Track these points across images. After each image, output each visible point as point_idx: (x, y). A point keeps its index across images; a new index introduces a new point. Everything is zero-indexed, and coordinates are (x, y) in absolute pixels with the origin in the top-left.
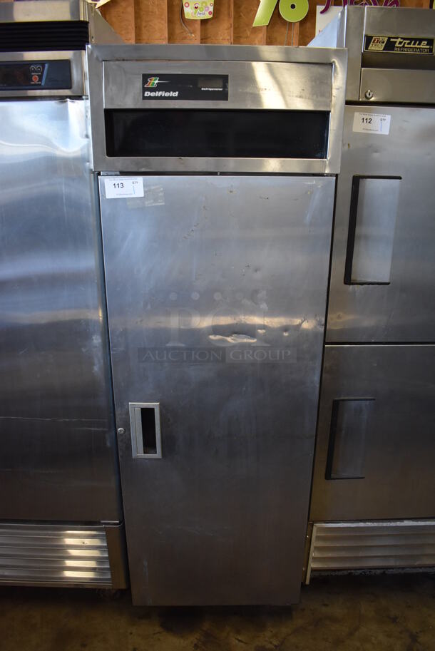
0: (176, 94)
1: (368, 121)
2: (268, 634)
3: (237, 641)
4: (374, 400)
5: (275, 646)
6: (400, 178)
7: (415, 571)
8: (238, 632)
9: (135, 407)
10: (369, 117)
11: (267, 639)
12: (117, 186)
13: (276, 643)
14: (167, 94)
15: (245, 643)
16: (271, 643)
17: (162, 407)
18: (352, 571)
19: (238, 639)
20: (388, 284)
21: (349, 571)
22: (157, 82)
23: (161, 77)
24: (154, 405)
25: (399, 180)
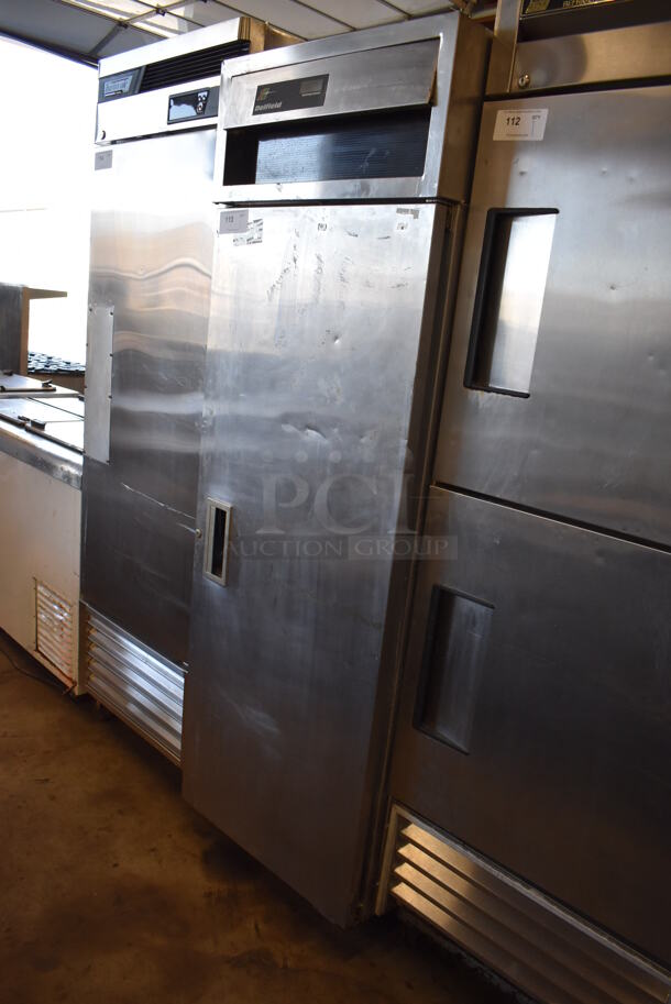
0: (280, 105)
1: (516, 121)
4: (492, 607)
6: (555, 211)
9: (212, 505)
10: (516, 116)
12: (228, 220)
14: (273, 106)
16: (285, 959)
18: (463, 953)
20: (527, 396)
21: (459, 951)
22: (267, 93)
24: (227, 506)
25: (554, 215)
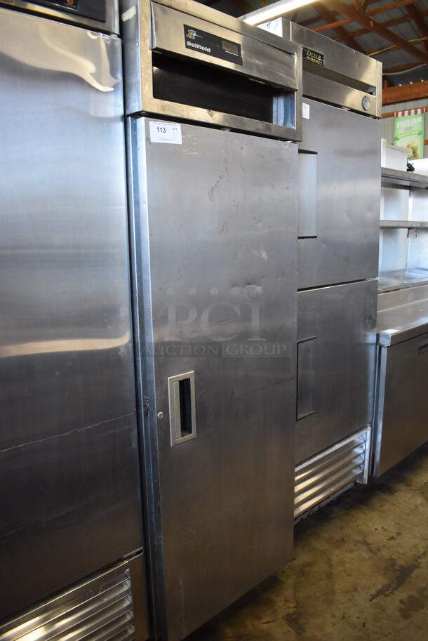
0: (209, 50)
2: (281, 604)
3: (265, 625)
4: (315, 338)
5: (295, 607)
6: (317, 154)
7: (334, 496)
8: (259, 618)
9: (173, 381)
11: (284, 607)
12: (160, 130)
13: (292, 605)
14: (203, 48)
15: (273, 621)
16: (289, 608)
17: (196, 373)
19: (265, 623)
20: (316, 237)
22: (195, 35)
23: (198, 32)
24: (189, 374)
